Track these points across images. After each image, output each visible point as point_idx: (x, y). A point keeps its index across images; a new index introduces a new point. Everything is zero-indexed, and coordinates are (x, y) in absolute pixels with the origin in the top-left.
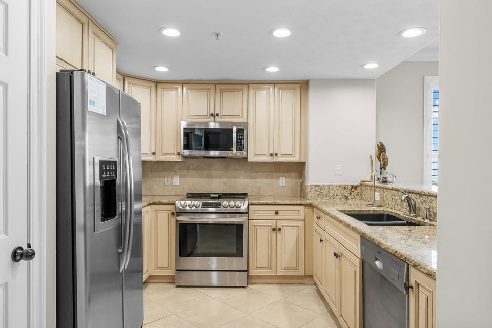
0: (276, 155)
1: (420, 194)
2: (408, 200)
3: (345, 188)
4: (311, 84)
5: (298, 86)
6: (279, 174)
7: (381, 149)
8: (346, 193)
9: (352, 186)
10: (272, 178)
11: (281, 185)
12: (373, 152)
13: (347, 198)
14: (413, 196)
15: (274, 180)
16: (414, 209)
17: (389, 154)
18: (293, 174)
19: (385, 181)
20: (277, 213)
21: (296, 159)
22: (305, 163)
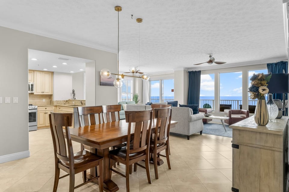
0: (44, 92)
1: (83, 101)
2: (81, 102)
3: (65, 101)
4: (54, 73)
5: (50, 73)
6: (42, 98)
7: (73, 92)
8: (65, 102)
9: (66, 101)
10: (40, 99)
11: (43, 101)
12: (72, 92)
13: (65, 104)
14: (82, 101)
15: (41, 100)
16: (82, 104)
17: (75, 92)
18: (47, 98)
19: (75, 99)
20: (46, 109)
21: (50, 94)
22: (52, 95)
